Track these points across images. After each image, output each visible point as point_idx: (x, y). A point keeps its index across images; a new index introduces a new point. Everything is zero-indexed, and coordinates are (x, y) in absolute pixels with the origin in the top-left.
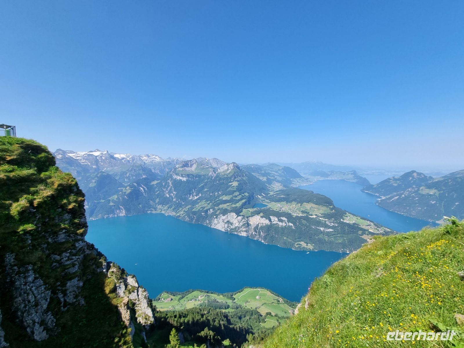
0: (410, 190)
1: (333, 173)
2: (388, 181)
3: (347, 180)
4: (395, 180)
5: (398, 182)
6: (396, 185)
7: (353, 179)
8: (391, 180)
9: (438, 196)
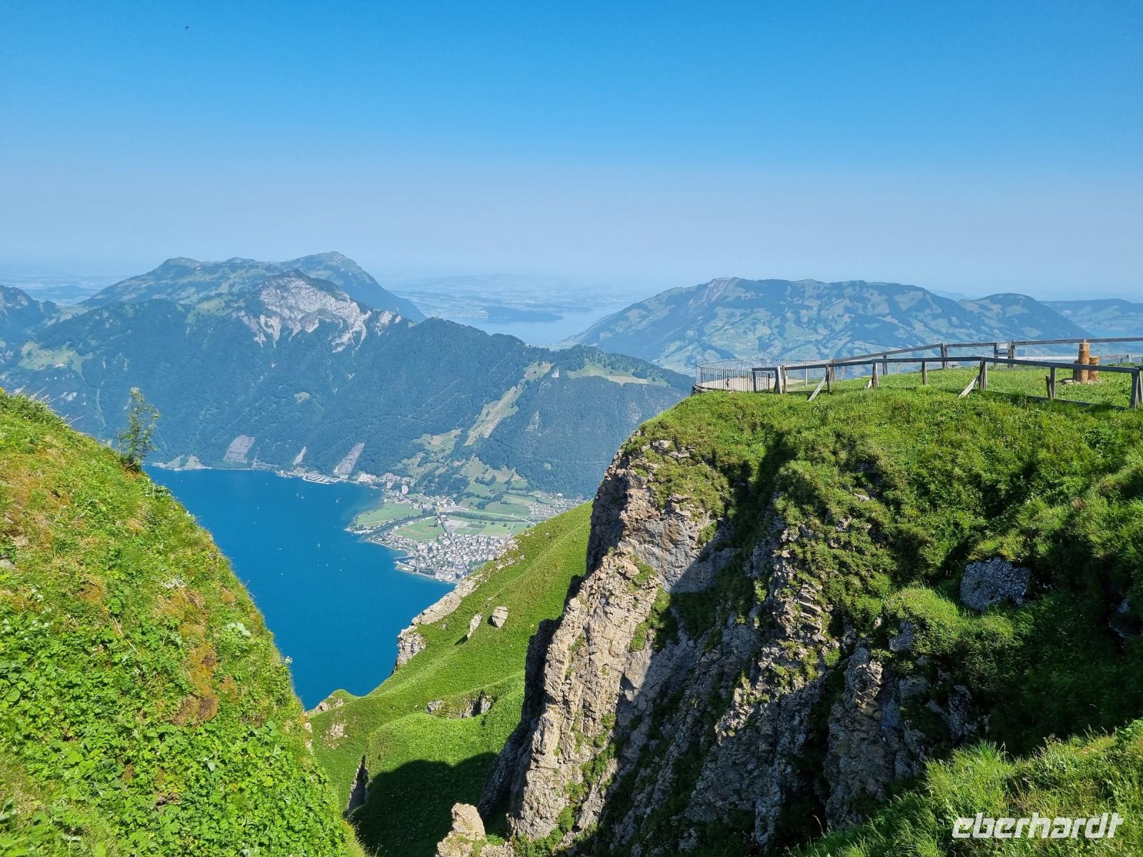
9: (80, 371)
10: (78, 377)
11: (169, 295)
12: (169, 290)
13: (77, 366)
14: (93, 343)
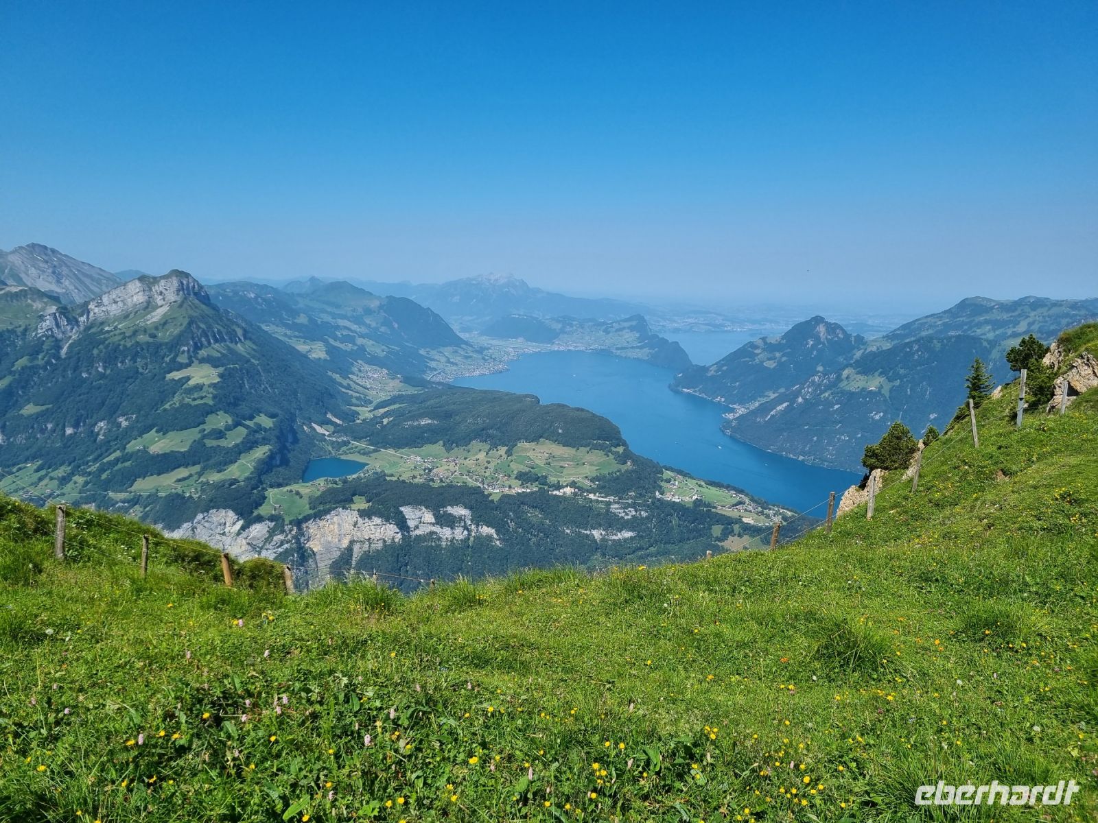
0: (816, 379)
1: (571, 325)
2: (746, 351)
3: (618, 352)
4: (770, 348)
5: (778, 355)
6: (771, 364)
7: (638, 347)
8: (757, 347)
9: (887, 395)
10: (885, 400)
11: (965, 331)
12: (966, 327)
13: (886, 391)
14: (902, 371)
